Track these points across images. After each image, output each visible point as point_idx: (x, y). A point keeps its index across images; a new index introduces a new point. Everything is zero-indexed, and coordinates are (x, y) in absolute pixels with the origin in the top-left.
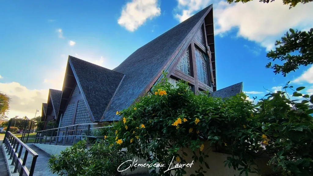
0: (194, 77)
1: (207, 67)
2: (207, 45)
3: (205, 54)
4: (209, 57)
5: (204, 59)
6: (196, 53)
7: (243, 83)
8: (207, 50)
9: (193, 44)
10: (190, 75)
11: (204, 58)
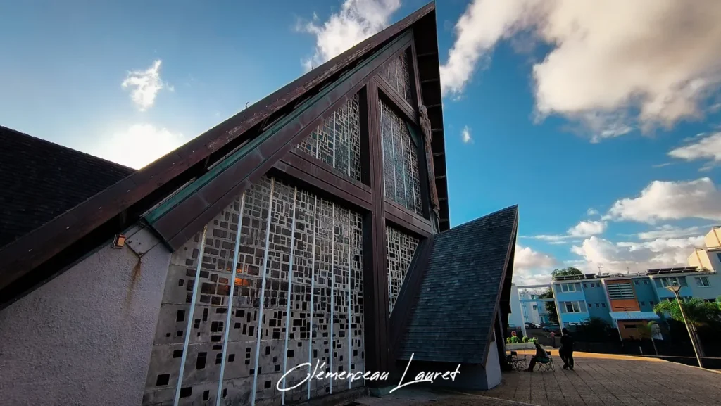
0: (369, 185)
1: (418, 161)
2: (420, 103)
3: (413, 127)
4: (424, 135)
5: (411, 139)
6: (383, 116)
7: (518, 209)
8: (418, 114)
9: (375, 90)
10: (358, 179)
11: (410, 136)
